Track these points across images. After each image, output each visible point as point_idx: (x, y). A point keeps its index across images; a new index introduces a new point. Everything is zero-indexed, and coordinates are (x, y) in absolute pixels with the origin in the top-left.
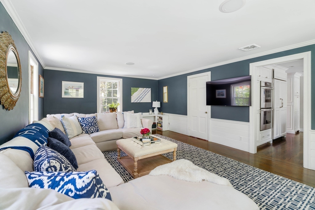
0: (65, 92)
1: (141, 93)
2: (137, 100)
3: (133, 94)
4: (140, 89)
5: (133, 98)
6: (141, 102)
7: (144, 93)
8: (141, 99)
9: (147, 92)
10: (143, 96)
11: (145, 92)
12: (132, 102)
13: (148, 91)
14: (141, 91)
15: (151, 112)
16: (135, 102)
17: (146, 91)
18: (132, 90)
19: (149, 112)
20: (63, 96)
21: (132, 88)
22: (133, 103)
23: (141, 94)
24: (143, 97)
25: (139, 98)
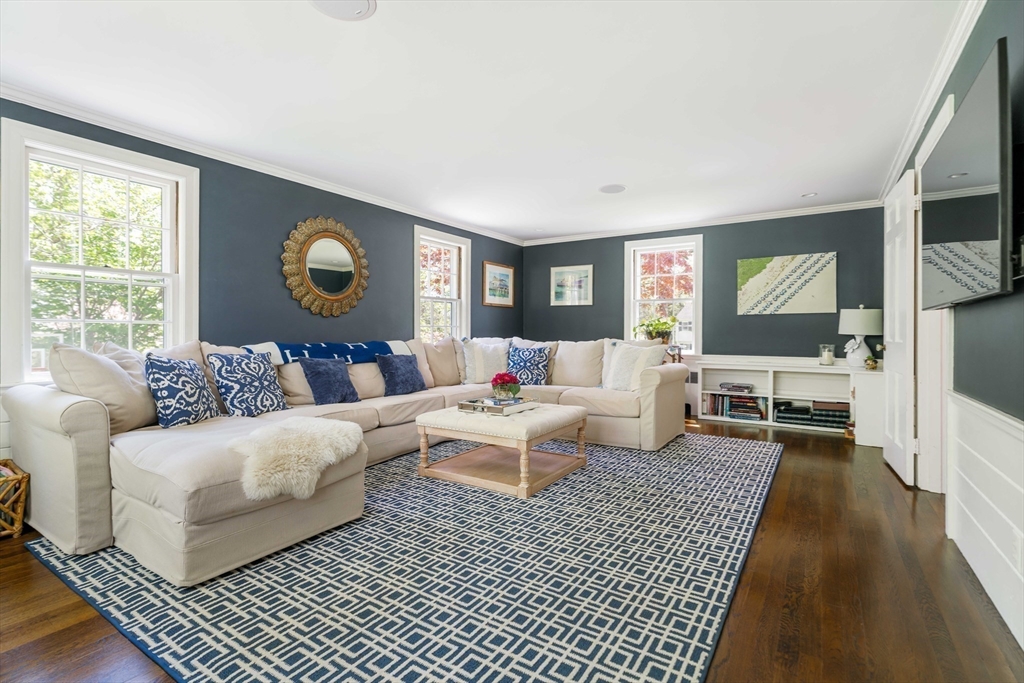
0: (556, 293)
1: (783, 276)
2: (764, 304)
3: (743, 284)
4: (777, 261)
5: (745, 297)
6: (780, 312)
7: (795, 275)
8: (782, 299)
9: (814, 269)
10: (794, 288)
11: (801, 270)
12: (740, 313)
13: (818, 266)
14: (783, 268)
15: (826, 355)
16: (753, 313)
17: (805, 266)
18: (740, 271)
19: (816, 354)
20: (554, 302)
21: (739, 261)
22: (743, 316)
23: (779, 279)
24: (790, 291)
25: (770, 298)
